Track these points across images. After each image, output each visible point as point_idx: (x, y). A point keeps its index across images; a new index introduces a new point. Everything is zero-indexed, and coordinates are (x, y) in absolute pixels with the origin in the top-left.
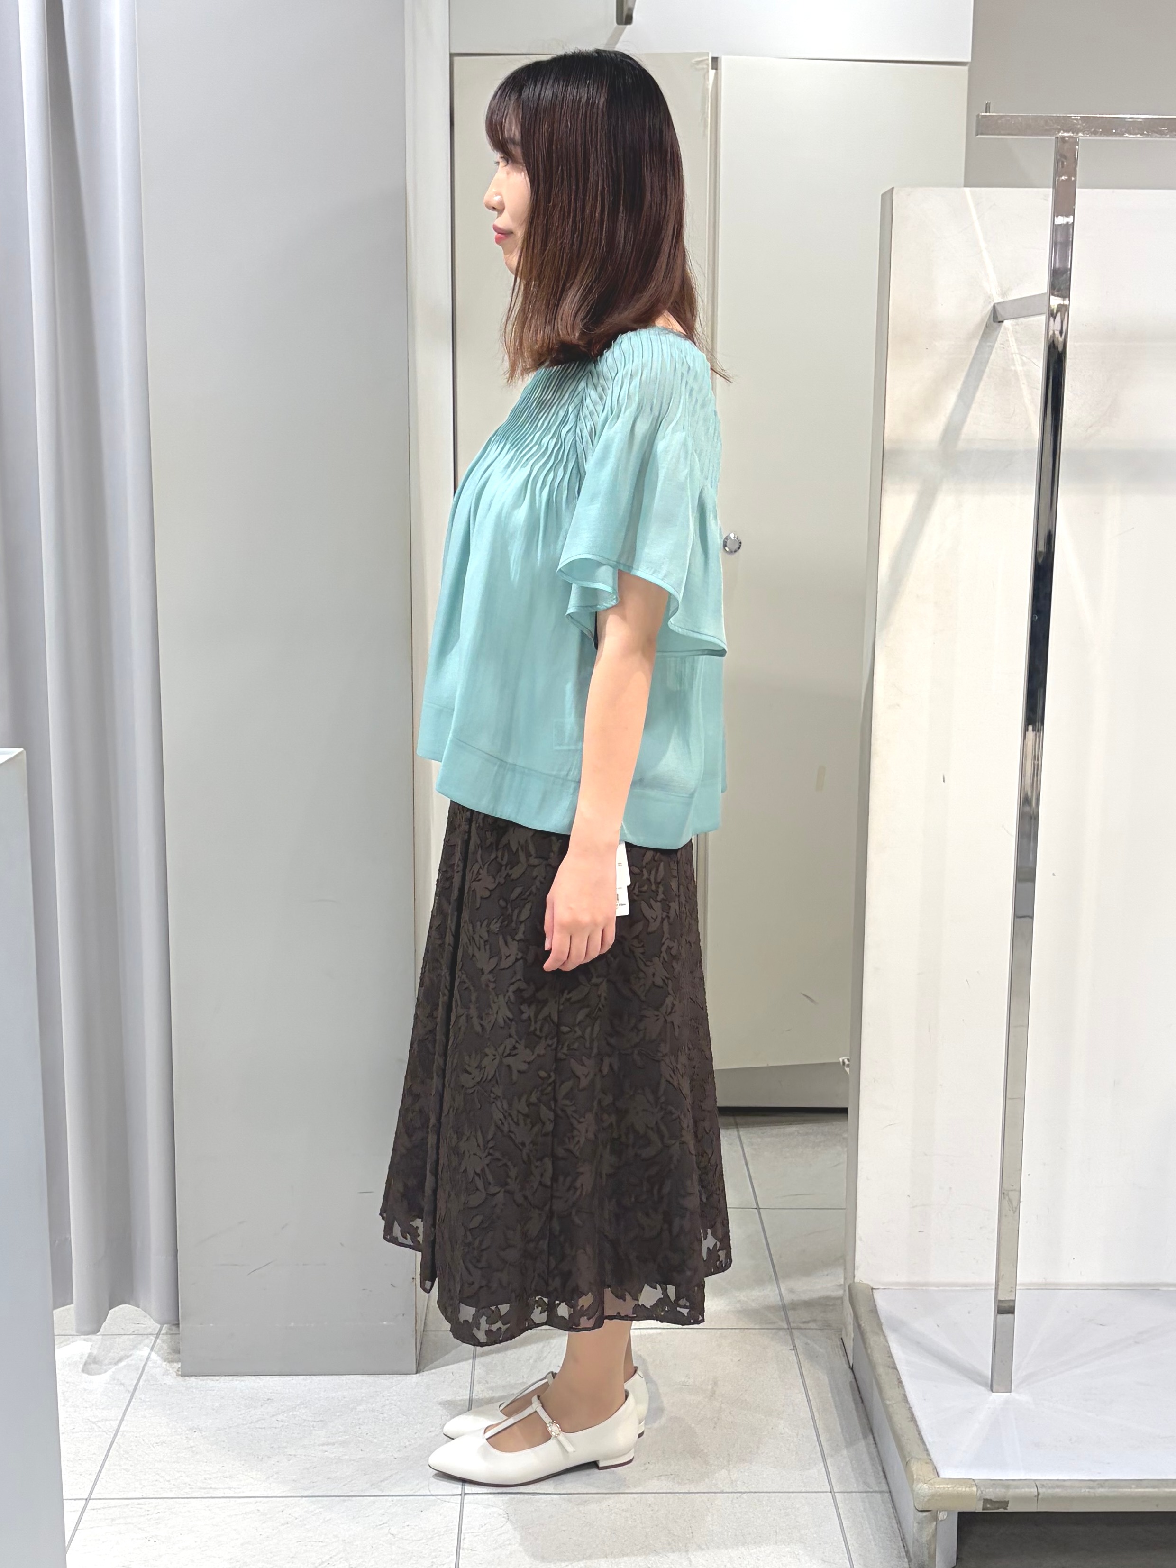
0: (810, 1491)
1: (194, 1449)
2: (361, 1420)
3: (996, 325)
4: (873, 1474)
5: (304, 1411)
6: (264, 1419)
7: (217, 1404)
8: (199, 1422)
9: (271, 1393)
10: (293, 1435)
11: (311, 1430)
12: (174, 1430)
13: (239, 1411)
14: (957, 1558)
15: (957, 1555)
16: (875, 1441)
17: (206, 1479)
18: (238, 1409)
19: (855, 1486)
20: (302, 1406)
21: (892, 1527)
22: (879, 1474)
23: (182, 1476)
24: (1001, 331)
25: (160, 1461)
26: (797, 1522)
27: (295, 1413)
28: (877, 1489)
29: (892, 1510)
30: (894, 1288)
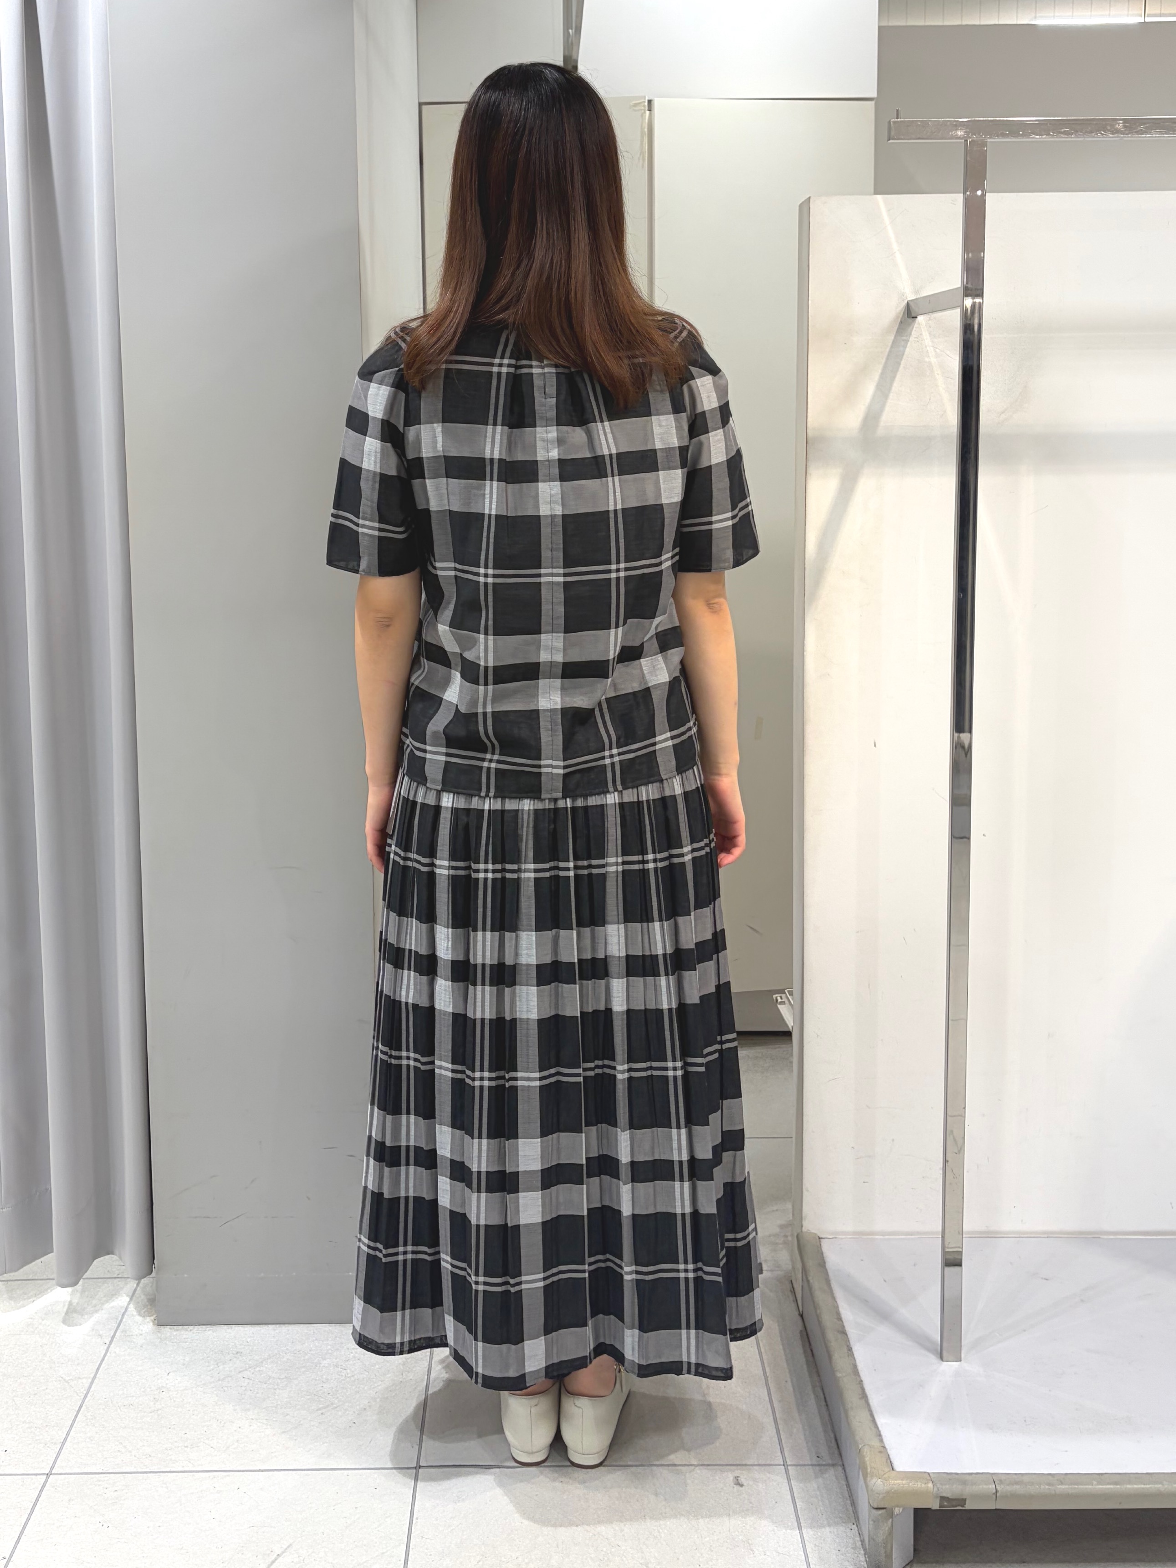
0: (763, 1463)
1: (159, 1412)
2: (324, 1377)
3: (910, 320)
4: (825, 1443)
5: (270, 1366)
6: (231, 1377)
7: (187, 1359)
8: (167, 1379)
9: (240, 1345)
10: (258, 1395)
11: (275, 1389)
12: (143, 1390)
13: (208, 1366)
14: (915, 1550)
15: (914, 1546)
16: (826, 1401)
17: (166, 1449)
18: (207, 1364)
19: (808, 1458)
20: (269, 1361)
21: (847, 1510)
22: (831, 1442)
23: (144, 1446)
24: (915, 326)
25: (126, 1427)
26: (751, 1503)
27: (262, 1368)
28: (830, 1462)
29: (845, 1486)
30: (840, 1237)
